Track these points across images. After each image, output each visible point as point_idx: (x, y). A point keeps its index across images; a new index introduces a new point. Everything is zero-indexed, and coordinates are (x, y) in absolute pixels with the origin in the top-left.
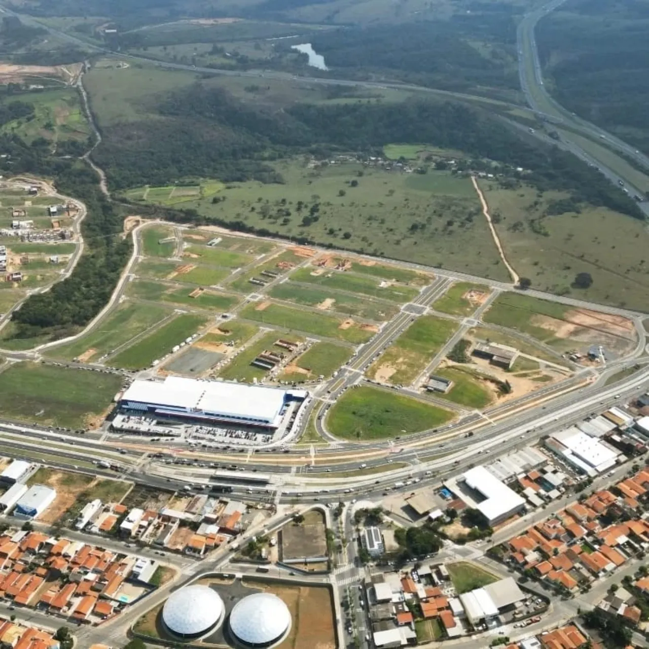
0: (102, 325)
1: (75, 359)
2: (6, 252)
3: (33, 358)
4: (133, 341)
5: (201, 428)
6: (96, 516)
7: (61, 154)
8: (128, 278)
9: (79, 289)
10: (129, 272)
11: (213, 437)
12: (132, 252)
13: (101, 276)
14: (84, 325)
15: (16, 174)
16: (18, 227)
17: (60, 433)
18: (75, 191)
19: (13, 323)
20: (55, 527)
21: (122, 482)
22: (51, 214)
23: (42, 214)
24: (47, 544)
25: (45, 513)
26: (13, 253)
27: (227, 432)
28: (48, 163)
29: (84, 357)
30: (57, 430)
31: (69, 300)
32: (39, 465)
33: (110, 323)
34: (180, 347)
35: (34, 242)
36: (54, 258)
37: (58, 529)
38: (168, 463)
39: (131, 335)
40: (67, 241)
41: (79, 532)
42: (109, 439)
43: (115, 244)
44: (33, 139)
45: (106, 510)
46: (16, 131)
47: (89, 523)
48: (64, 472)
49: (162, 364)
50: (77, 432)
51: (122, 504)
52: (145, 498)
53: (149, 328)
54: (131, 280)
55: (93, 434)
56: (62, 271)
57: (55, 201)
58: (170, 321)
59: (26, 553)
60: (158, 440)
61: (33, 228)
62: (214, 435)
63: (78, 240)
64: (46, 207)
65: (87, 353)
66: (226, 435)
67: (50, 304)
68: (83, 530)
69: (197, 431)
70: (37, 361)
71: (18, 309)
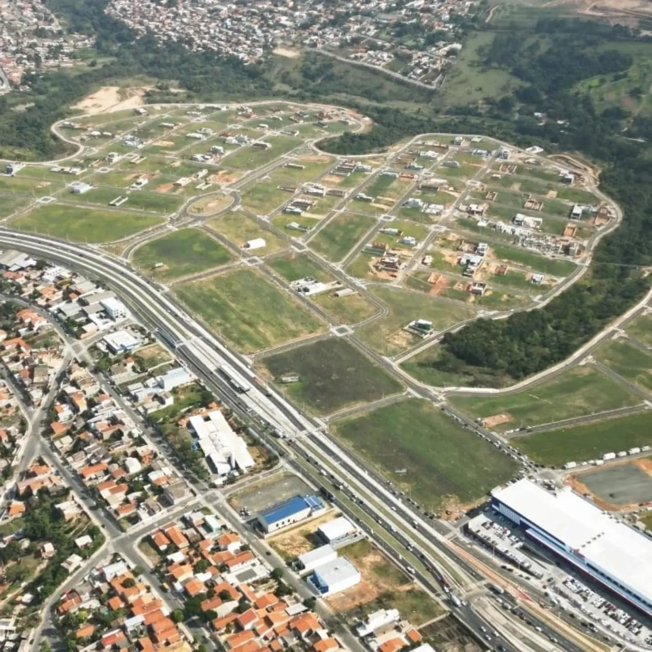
0: (540, 387)
1: (479, 419)
2: (485, 252)
3: (434, 399)
4: (564, 424)
5: (573, 581)
6: (383, 630)
7: (634, 136)
8: (614, 332)
9: (544, 328)
10: (619, 327)
11: (580, 601)
12: (641, 298)
13: (582, 319)
14: (518, 378)
15: (563, 149)
16: (519, 223)
17: (409, 507)
18: (621, 192)
19: (441, 346)
20: (336, 618)
21: (438, 603)
22: (571, 215)
23: (560, 213)
24: (316, 634)
25: (337, 597)
26: (493, 257)
27: (604, 603)
28: (611, 143)
29: (490, 421)
30: (407, 501)
31: (522, 339)
32: (365, 534)
33: (548, 388)
34: (617, 456)
35: (529, 248)
36: (538, 276)
37: (338, 623)
38: (505, 608)
39: (564, 414)
40: (569, 258)
41: (356, 639)
42: (456, 541)
43: (629, 279)
44: (606, 107)
45: (398, 629)
46: (592, 91)
47: (371, 635)
48: (385, 558)
49: (579, 471)
50: (426, 514)
51: (420, 631)
52: (451, 636)
53: (593, 414)
54: (615, 337)
55: (442, 525)
56: (536, 299)
57: (588, 198)
58: (626, 414)
59: (292, 632)
60: (510, 570)
61: (537, 230)
62: (585, 599)
63: (584, 261)
64: (571, 204)
65: (497, 417)
66: (599, 607)
67: (495, 336)
68: (362, 639)
69: (565, 583)
70: (437, 405)
71: (454, 331)
